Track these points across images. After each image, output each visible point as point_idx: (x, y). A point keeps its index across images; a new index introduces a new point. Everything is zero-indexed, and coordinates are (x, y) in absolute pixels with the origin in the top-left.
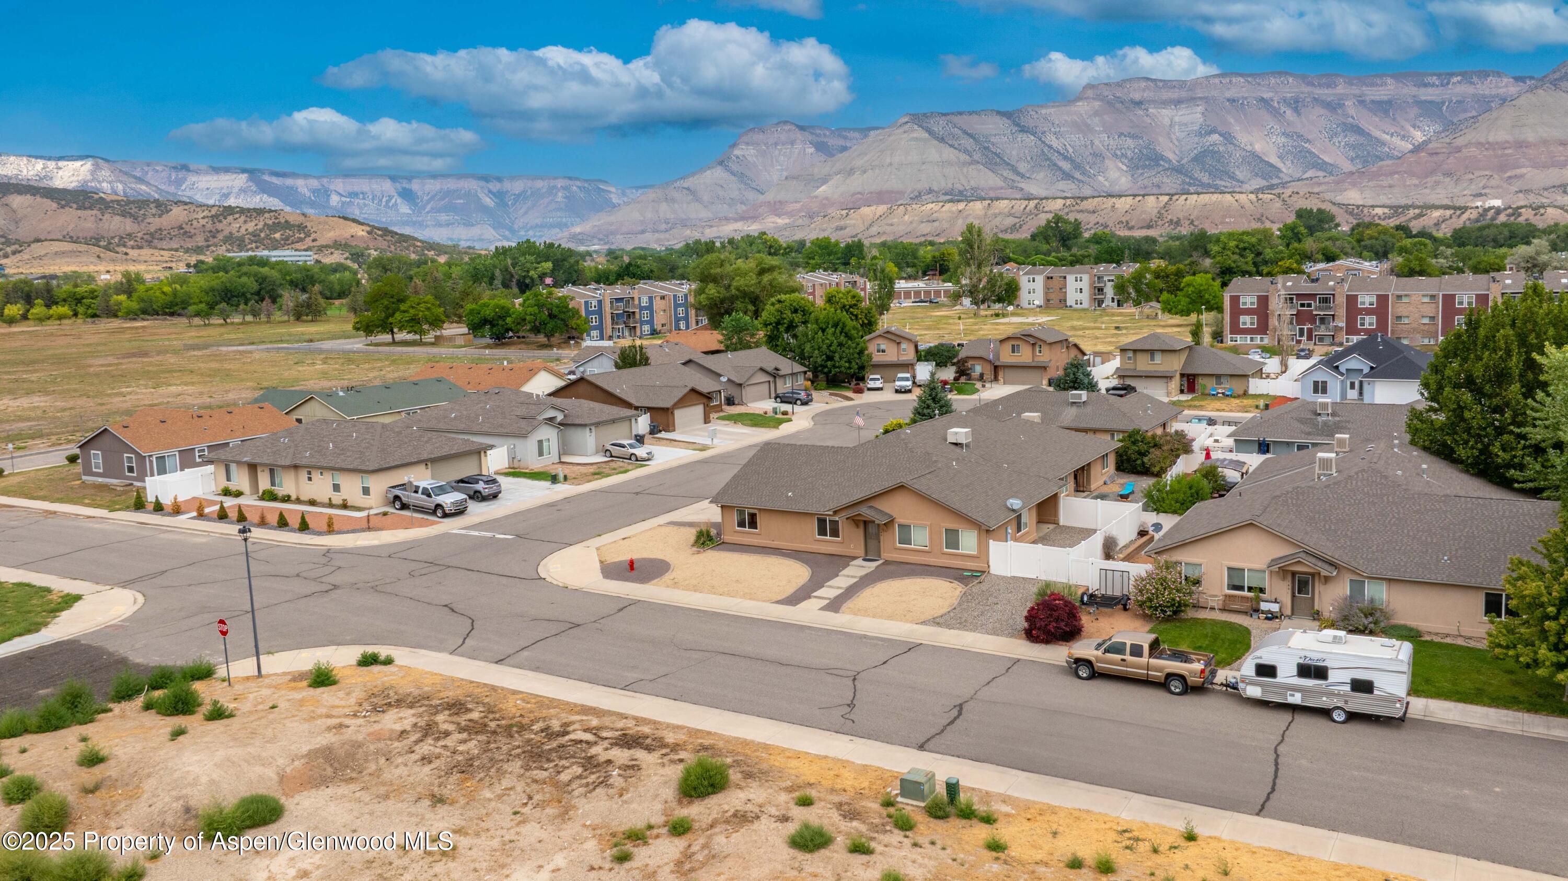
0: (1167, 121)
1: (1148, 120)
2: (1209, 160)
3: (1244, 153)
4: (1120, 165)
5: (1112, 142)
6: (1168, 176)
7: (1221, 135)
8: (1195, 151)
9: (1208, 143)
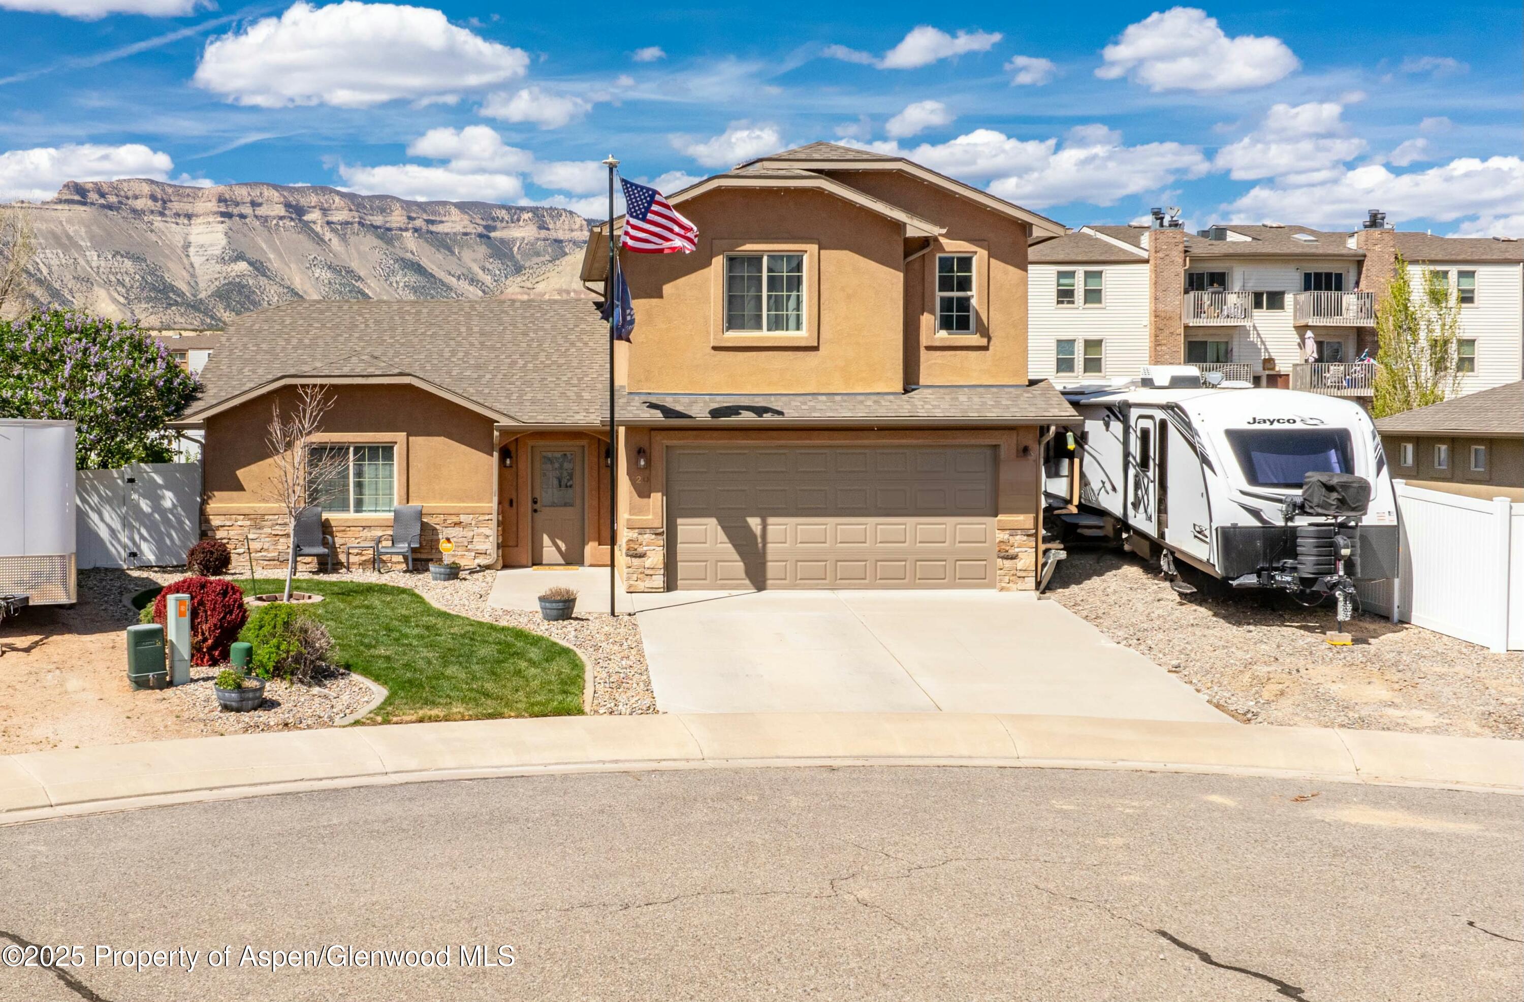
0: (179, 241)
1: (154, 238)
2: (235, 296)
3: (281, 290)
4: (116, 295)
5: (103, 263)
6: (182, 315)
7: (250, 263)
8: (217, 283)
9: (234, 274)
